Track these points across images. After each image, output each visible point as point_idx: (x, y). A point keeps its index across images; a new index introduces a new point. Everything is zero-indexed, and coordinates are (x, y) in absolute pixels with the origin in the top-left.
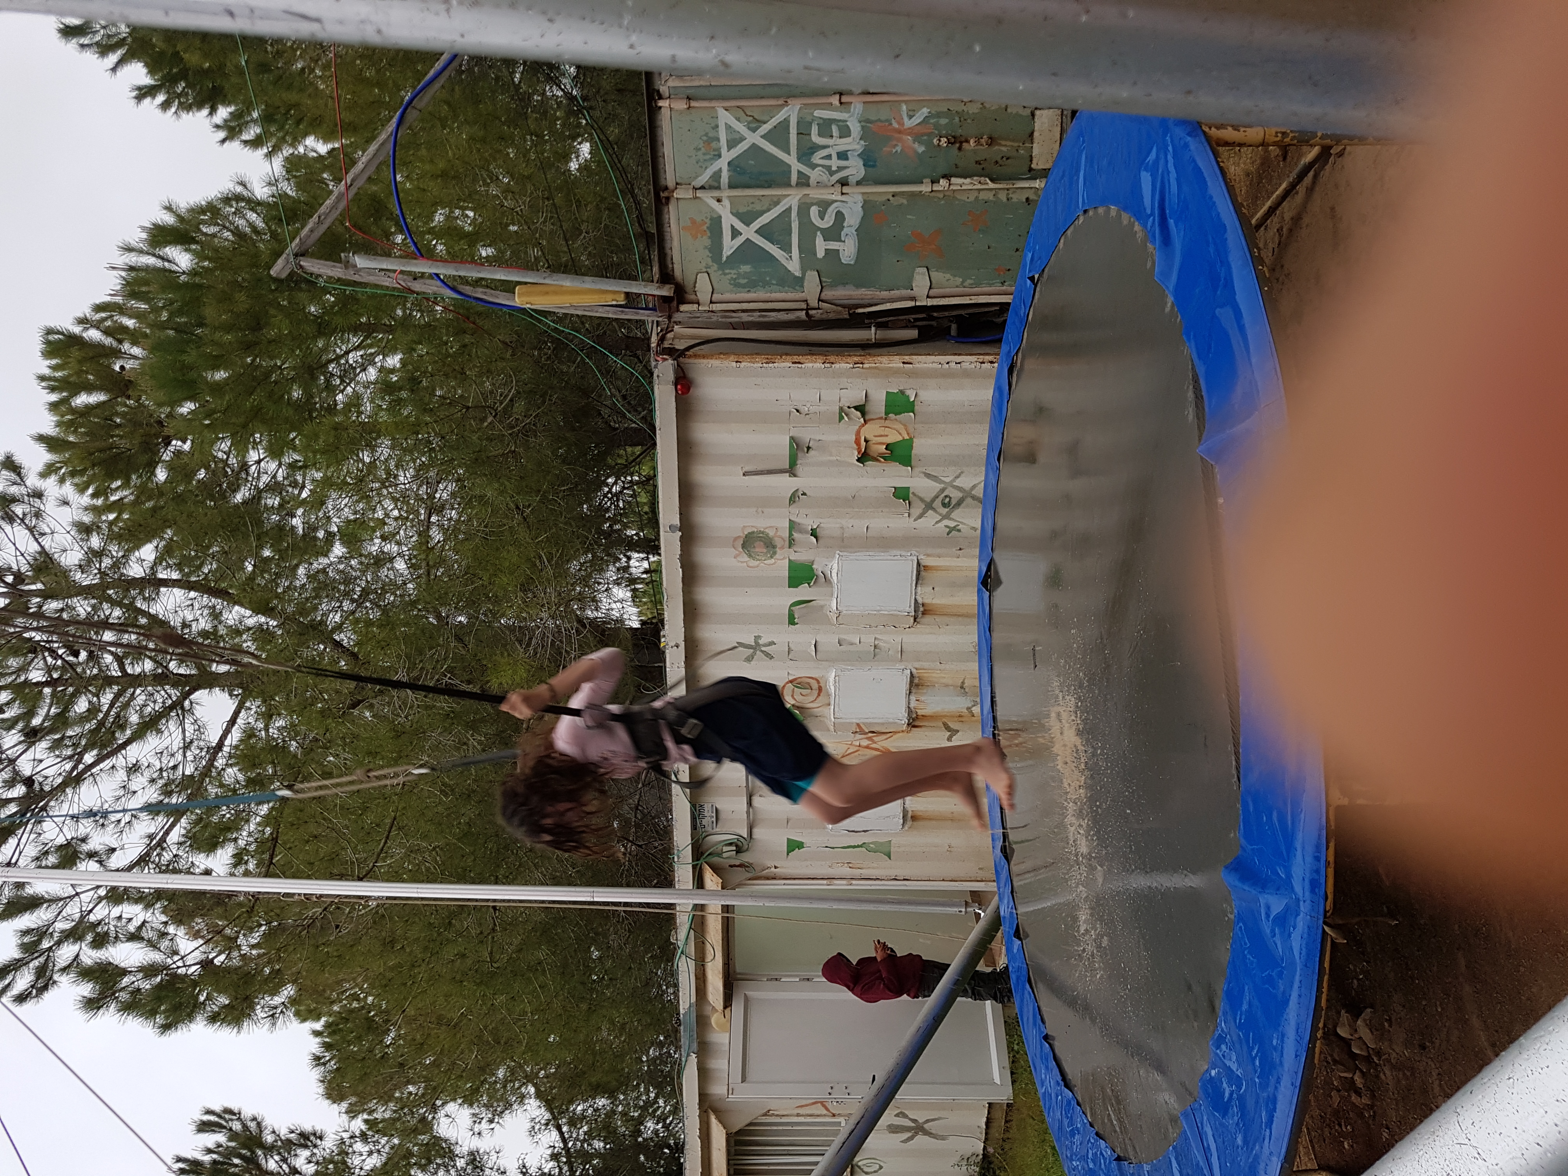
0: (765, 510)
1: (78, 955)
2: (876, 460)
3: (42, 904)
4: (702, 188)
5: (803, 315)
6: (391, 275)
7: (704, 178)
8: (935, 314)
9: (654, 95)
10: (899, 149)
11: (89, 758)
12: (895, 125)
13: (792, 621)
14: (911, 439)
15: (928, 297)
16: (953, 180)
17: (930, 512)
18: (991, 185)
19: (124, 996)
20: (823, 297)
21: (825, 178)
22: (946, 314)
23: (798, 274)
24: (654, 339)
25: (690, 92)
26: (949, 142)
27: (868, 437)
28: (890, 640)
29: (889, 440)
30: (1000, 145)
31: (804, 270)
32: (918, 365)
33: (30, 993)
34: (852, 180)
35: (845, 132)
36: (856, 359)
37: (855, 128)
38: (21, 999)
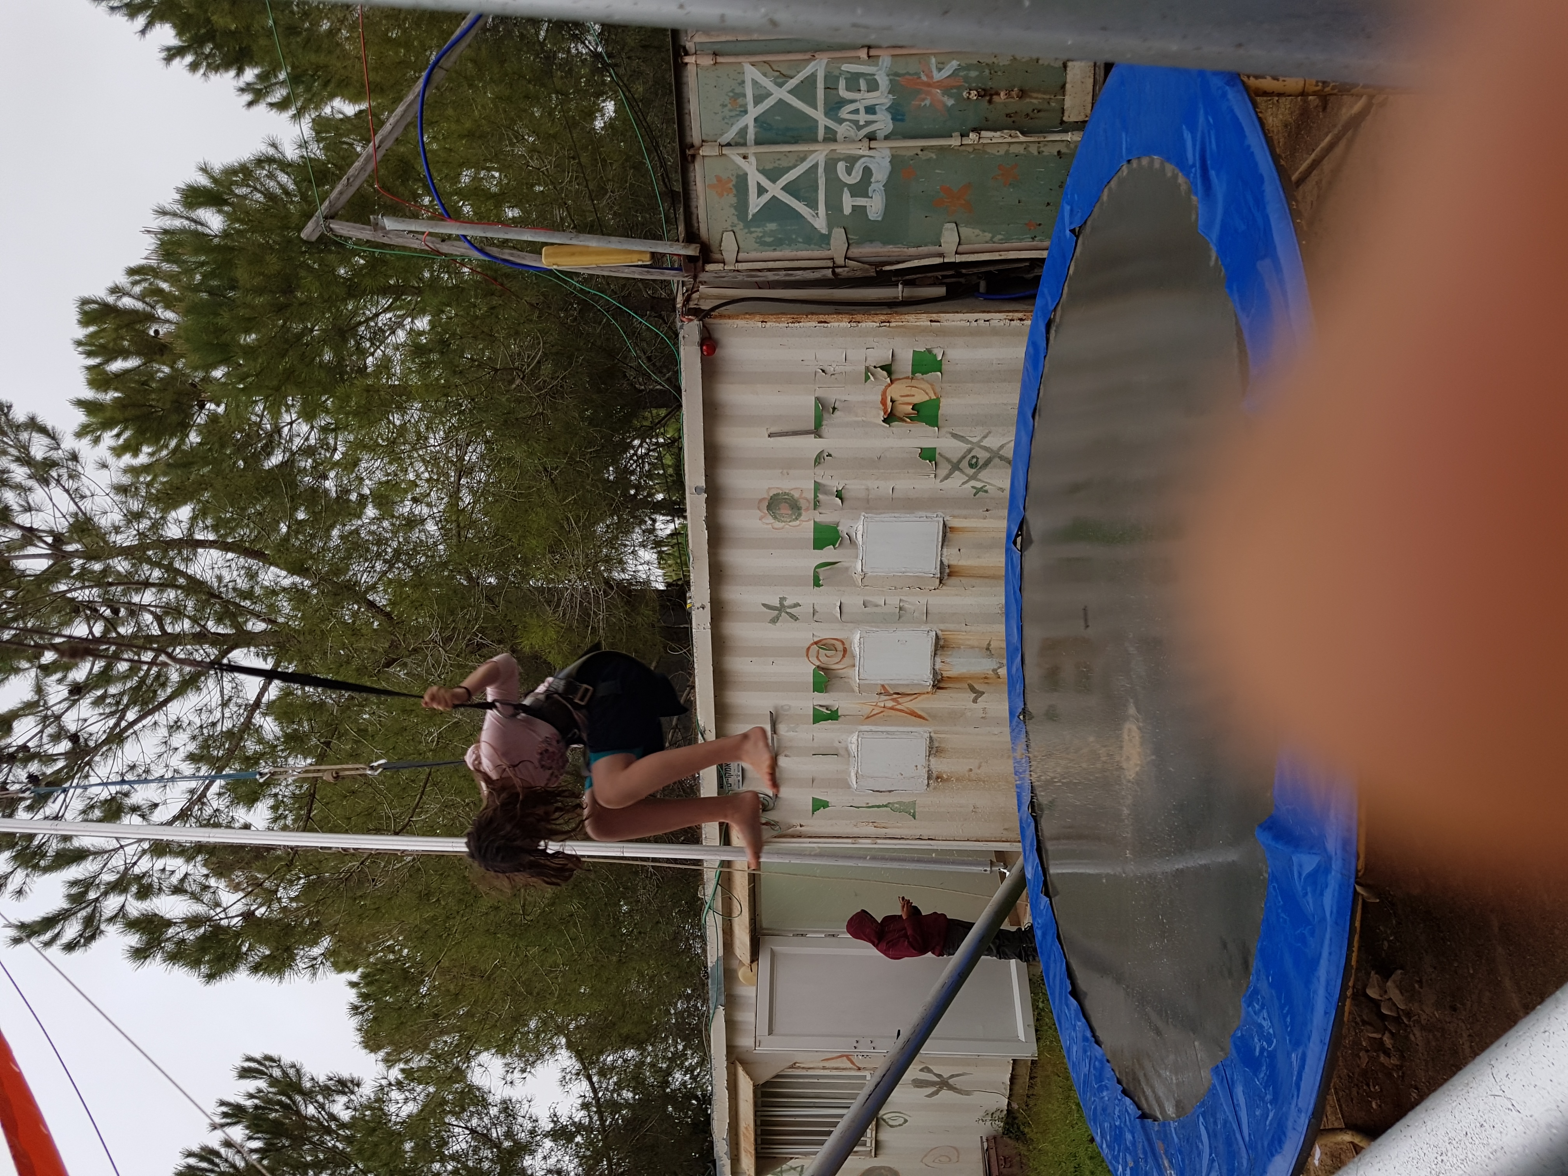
0: (791, 472)
1: (123, 906)
2: (903, 420)
3: (88, 856)
4: (729, 145)
5: (828, 273)
6: (420, 236)
7: (730, 135)
8: (964, 271)
9: (680, 51)
10: (928, 102)
11: (131, 716)
12: (924, 78)
13: (817, 583)
14: (938, 399)
15: (956, 253)
16: (983, 133)
17: (957, 472)
18: (1022, 138)
19: (169, 946)
20: (850, 254)
21: (853, 133)
22: (975, 270)
23: (824, 231)
24: (680, 300)
25: (716, 47)
26: (979, 95)
27: (895, 397)
28: (915, 601)
29: (917, 400)
30: (1032, 97)
31: (830, 226)
32: (945, 324)
33: (78, 942)
34: (880, 135)
35: (873, 86)
36: (883, 318)
37: (883, 81)
38: (70, 947)
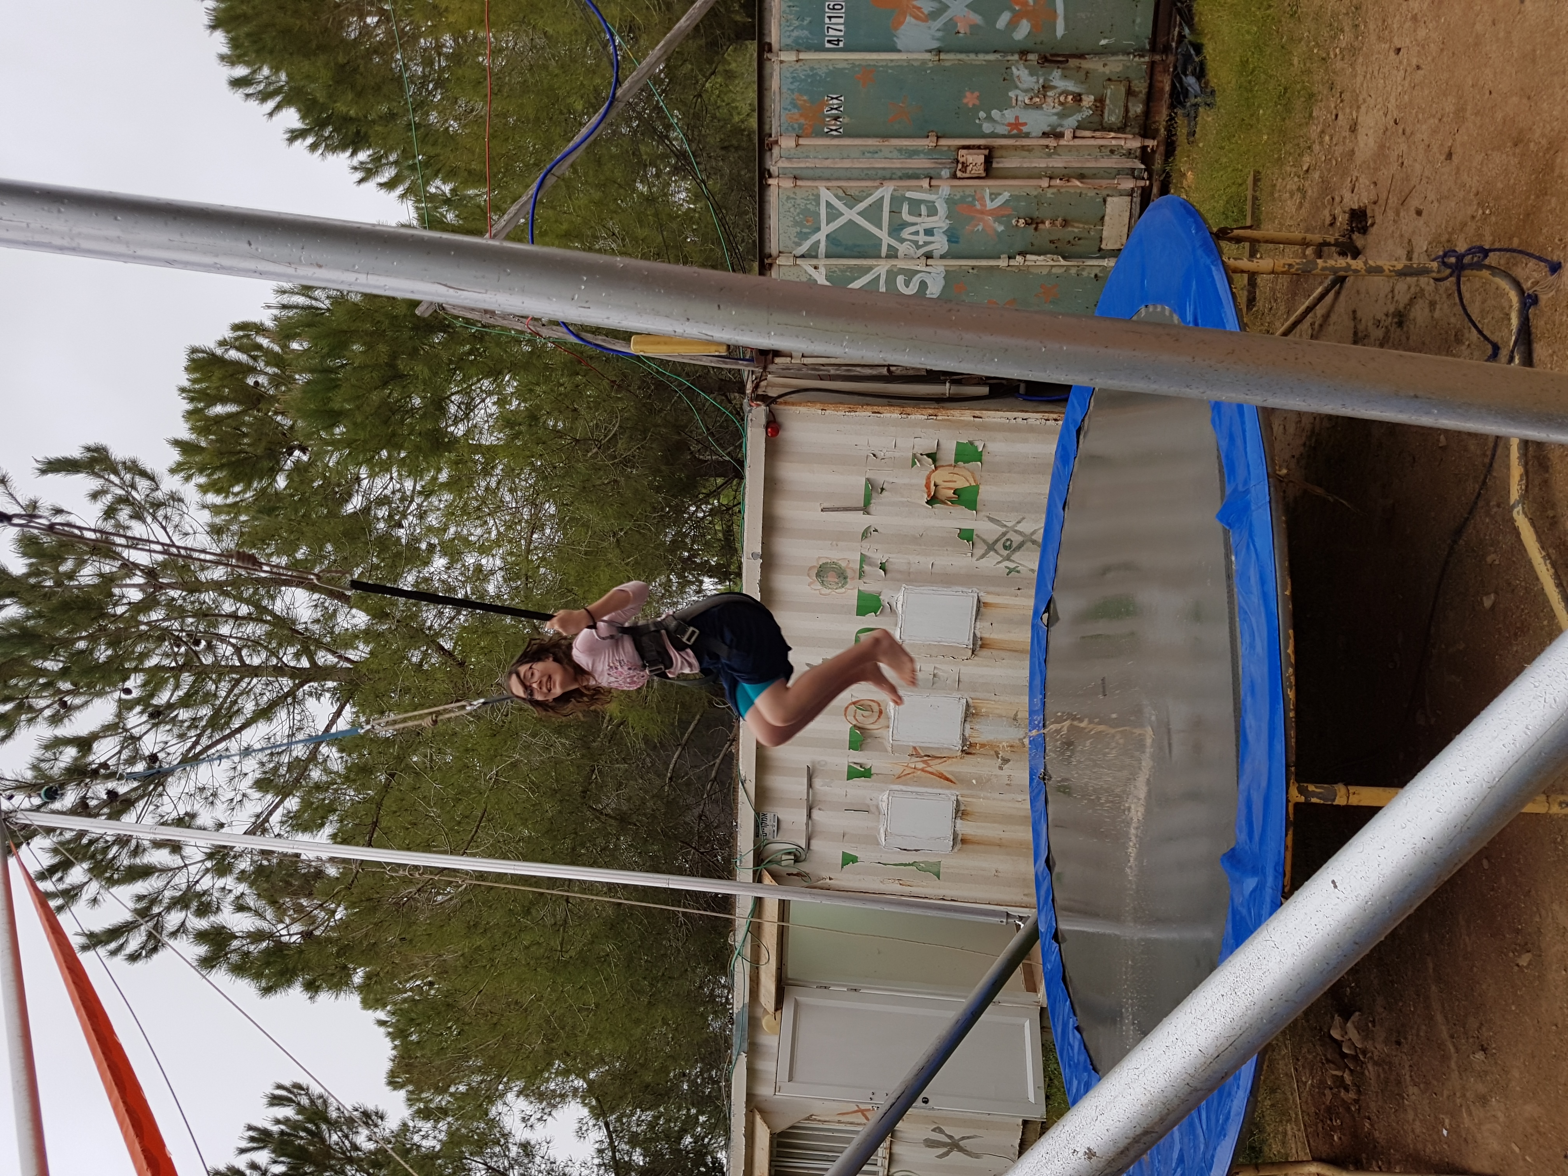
0: (840, 543)
1: (184, 922)
2: (943, 502)
3: (154, 872)
4: (803, 256)
5: (884, 371)
6: (524, 320)
7: (804, 248)
9: (764, 174)
10: (980, 228)
11: (205, 741)
12: (978, 207)
14: (977, 486)
16: (1028, 257)
17: (992, 553)
18: (1063, 262)
19: (234, 958)
21: (912, 250)
24: (749, 387)
25: (796, 173)
26: (1027, 223)
27: (938, 482)
28: (948, 669)
29: (958, 485)
30: (1073, 226)
32: (987, 419)
33: (140, 954)
34: (936, 254)
35: (932, 211)
36: (931, 411)
37: (942, 209)
38: (133, 958)
